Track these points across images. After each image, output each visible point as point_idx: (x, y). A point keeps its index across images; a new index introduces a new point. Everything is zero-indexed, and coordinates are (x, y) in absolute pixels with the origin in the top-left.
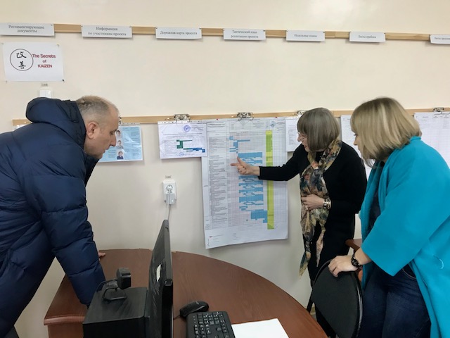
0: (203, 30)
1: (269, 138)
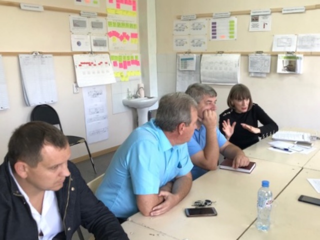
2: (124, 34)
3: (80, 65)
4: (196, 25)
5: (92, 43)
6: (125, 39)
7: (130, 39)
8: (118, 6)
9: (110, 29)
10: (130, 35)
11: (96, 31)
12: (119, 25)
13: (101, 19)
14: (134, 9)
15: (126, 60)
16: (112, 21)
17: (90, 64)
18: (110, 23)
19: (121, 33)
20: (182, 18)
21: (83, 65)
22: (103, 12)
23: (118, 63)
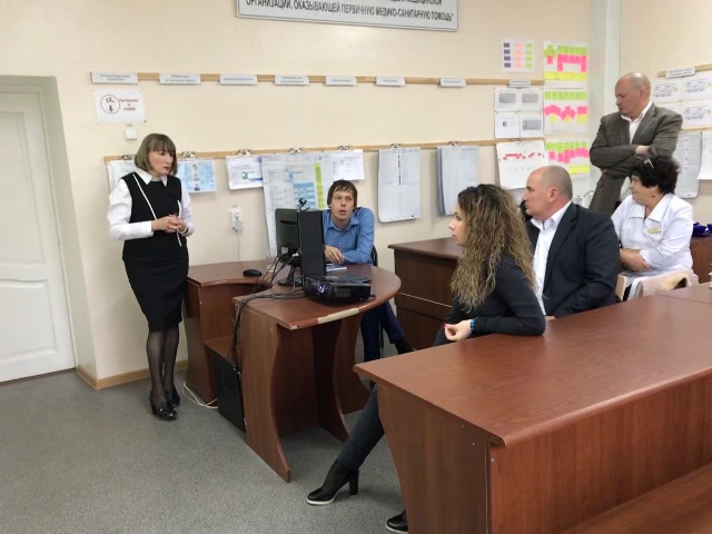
0: (258, 76)
1: (318, 170)
2: (568, 108)
3: (505, 159)
4: (693, 84)
5: (522, 125)
6: (568, 116)
8: (560, 68)
9: (548, 103)
10: (576, 110)
11: (528, 106)
13: (536, 90)
14: (584, 69)
15: (569, 148)
16: (551, 90)
17: (517, 156)
18: (547, 95)
19: (563, 109)
20: (668, 75)
22: (539, 78)
23: (556, 154)
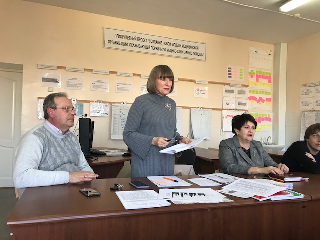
0: (110, 72)
2: (261, 98)
4: (319, 90)
5: (237, 103)
6: (261, 102)
7: (265, 102)
8: (257, 80)
9: (251, 95)
10: (265, 100)
11: (241, 96)
12: (257, 93)
13: (244, 89)
14: (270, 82)
15: (261, 117)
16: (252, 90)
18: (250, 92)
19: (258, 98)
20: (308, 86)
21: (228, 117)
22: (246, 84)
